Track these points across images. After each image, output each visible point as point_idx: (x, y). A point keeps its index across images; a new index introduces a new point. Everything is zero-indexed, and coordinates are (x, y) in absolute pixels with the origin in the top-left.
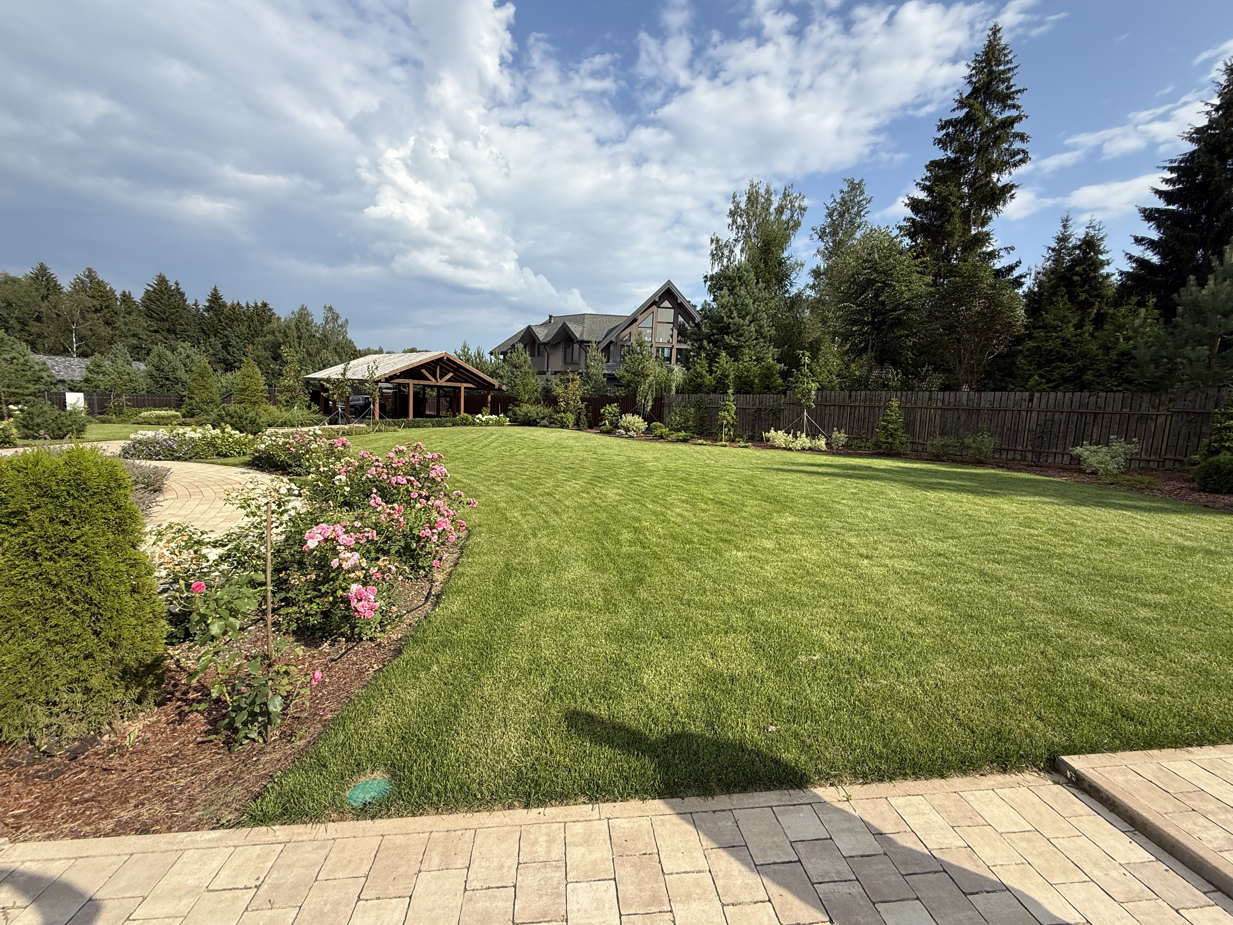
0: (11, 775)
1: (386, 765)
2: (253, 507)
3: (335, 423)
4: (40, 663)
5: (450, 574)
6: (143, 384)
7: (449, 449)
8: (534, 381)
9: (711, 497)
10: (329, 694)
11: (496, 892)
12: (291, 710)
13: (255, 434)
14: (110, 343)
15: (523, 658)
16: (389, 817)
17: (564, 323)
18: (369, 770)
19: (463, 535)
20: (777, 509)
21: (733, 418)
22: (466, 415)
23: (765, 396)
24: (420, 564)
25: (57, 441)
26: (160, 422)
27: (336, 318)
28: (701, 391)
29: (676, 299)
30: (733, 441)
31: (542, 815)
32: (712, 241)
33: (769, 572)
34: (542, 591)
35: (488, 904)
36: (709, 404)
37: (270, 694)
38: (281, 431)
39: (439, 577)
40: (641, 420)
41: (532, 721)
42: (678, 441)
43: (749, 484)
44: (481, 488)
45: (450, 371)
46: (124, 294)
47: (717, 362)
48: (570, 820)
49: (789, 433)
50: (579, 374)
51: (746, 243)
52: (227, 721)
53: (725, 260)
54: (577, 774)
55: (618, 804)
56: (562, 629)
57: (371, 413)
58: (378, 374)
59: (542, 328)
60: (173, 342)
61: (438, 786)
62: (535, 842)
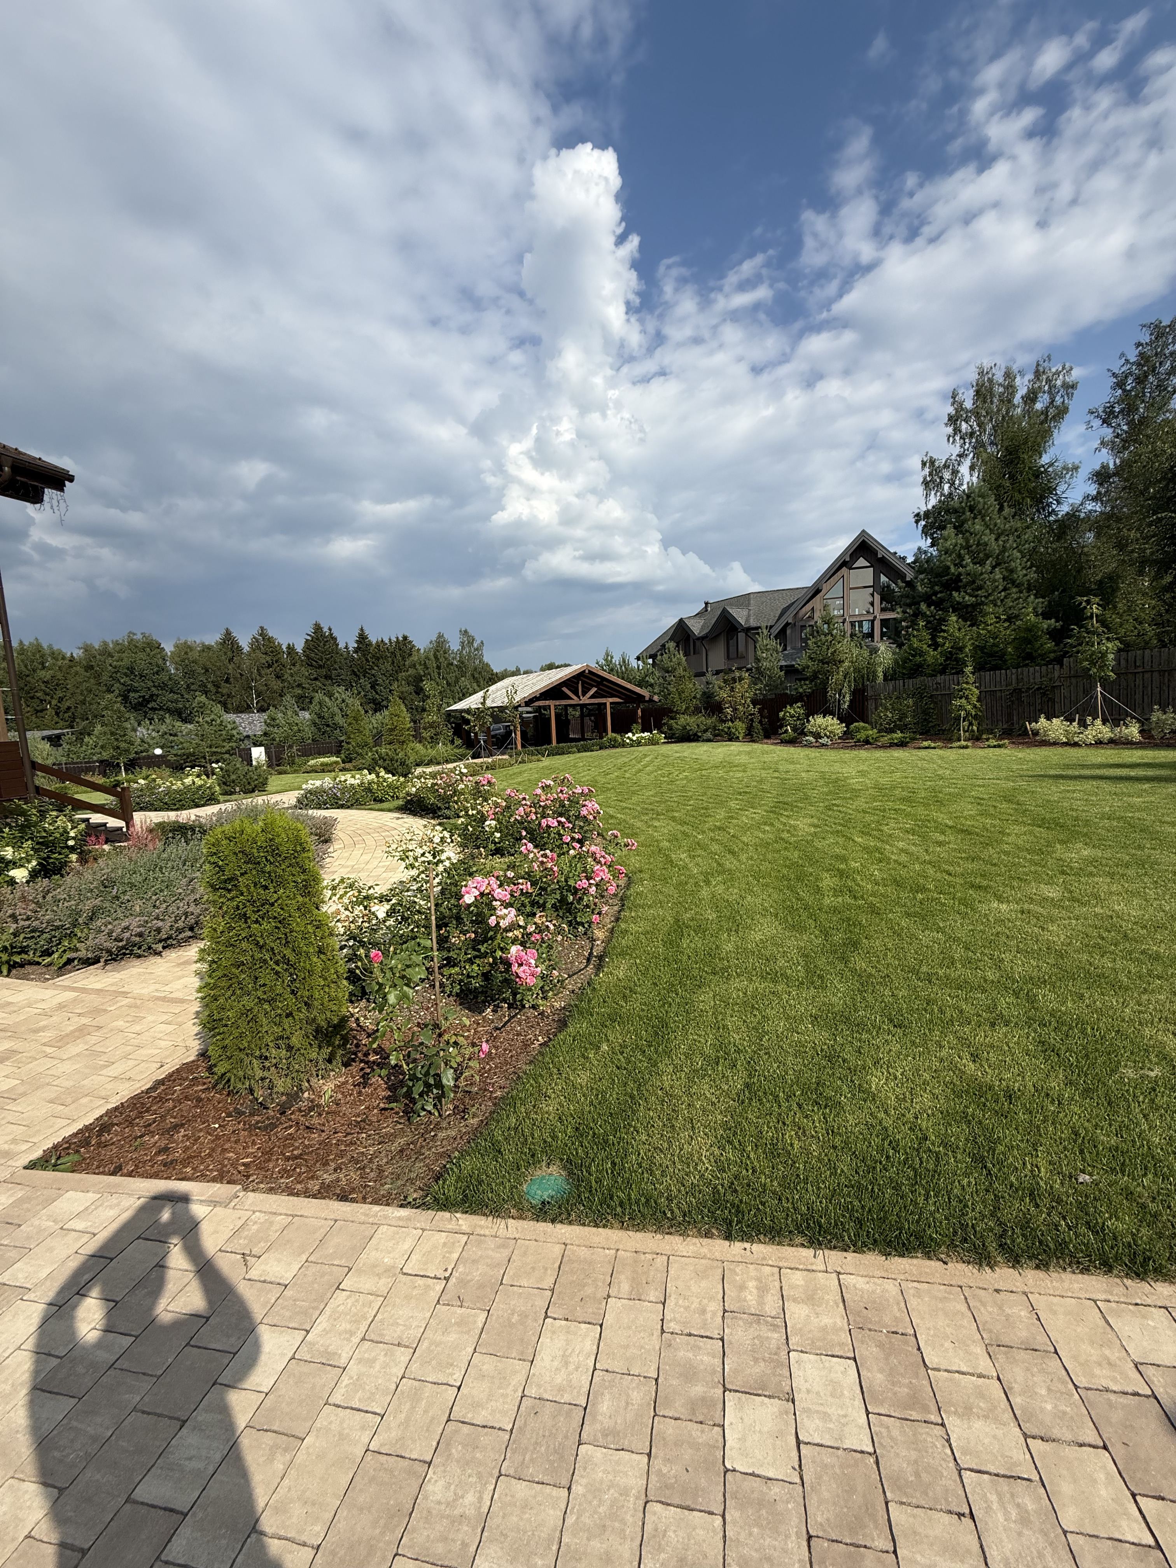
0: (239, 1123)
1: (562, 1160)
2: (411, 858)
3: (479, 757)
4: (254, 1020)
5: (612, 931)
6: (309, 732)
7: (599, 778)
8: (691, 686)
9: (950, 823)
10: (496, 1067)
11: (701, 1342)
12: (462, 1083)
13: (405, 776)
14: (281, 696)
15: (708, 1042)
16: (570, 1223)
17: (724, 611)
18: (544, 1164)
19: (622, 882)
20: (1061, 837)
21: (975, 707)
22: (614, 735)
23: (1025, 669)
24: (578, 919)
25: (249, 795)
26: (324, 769)
27: (471, 642)
28: (922, 674)
29: (875, 553)
30: (978, 739)
31: (748, 1253)
32: (924, 464)
33: (1056, 934)
34: (723, 955)
35: (690, 1355)
36: (937, 689)
37: (443, 1065)
38: (428, 770)
39: (600, 934)
40: (836, 721)
41: (725, 1126)
42: (892, 745)
43: (1010, 801)
44: (639, 824)
45: (593, 686)
46: (289, 647)
47: (944, 631)
48: (785, 1265)
49: (1071, 721)
50: (748, 670)
51: (977, 455)
52: (405, 1089)
53: (946, 487)
54: (789, 1205)
55: (850, 1256)
56: (753, 1007)
57: (513, 743)
58: (517, 698)
59: (697, 620)
60: (330, 688)
61: (620, 1194)
62: (742, 1287)
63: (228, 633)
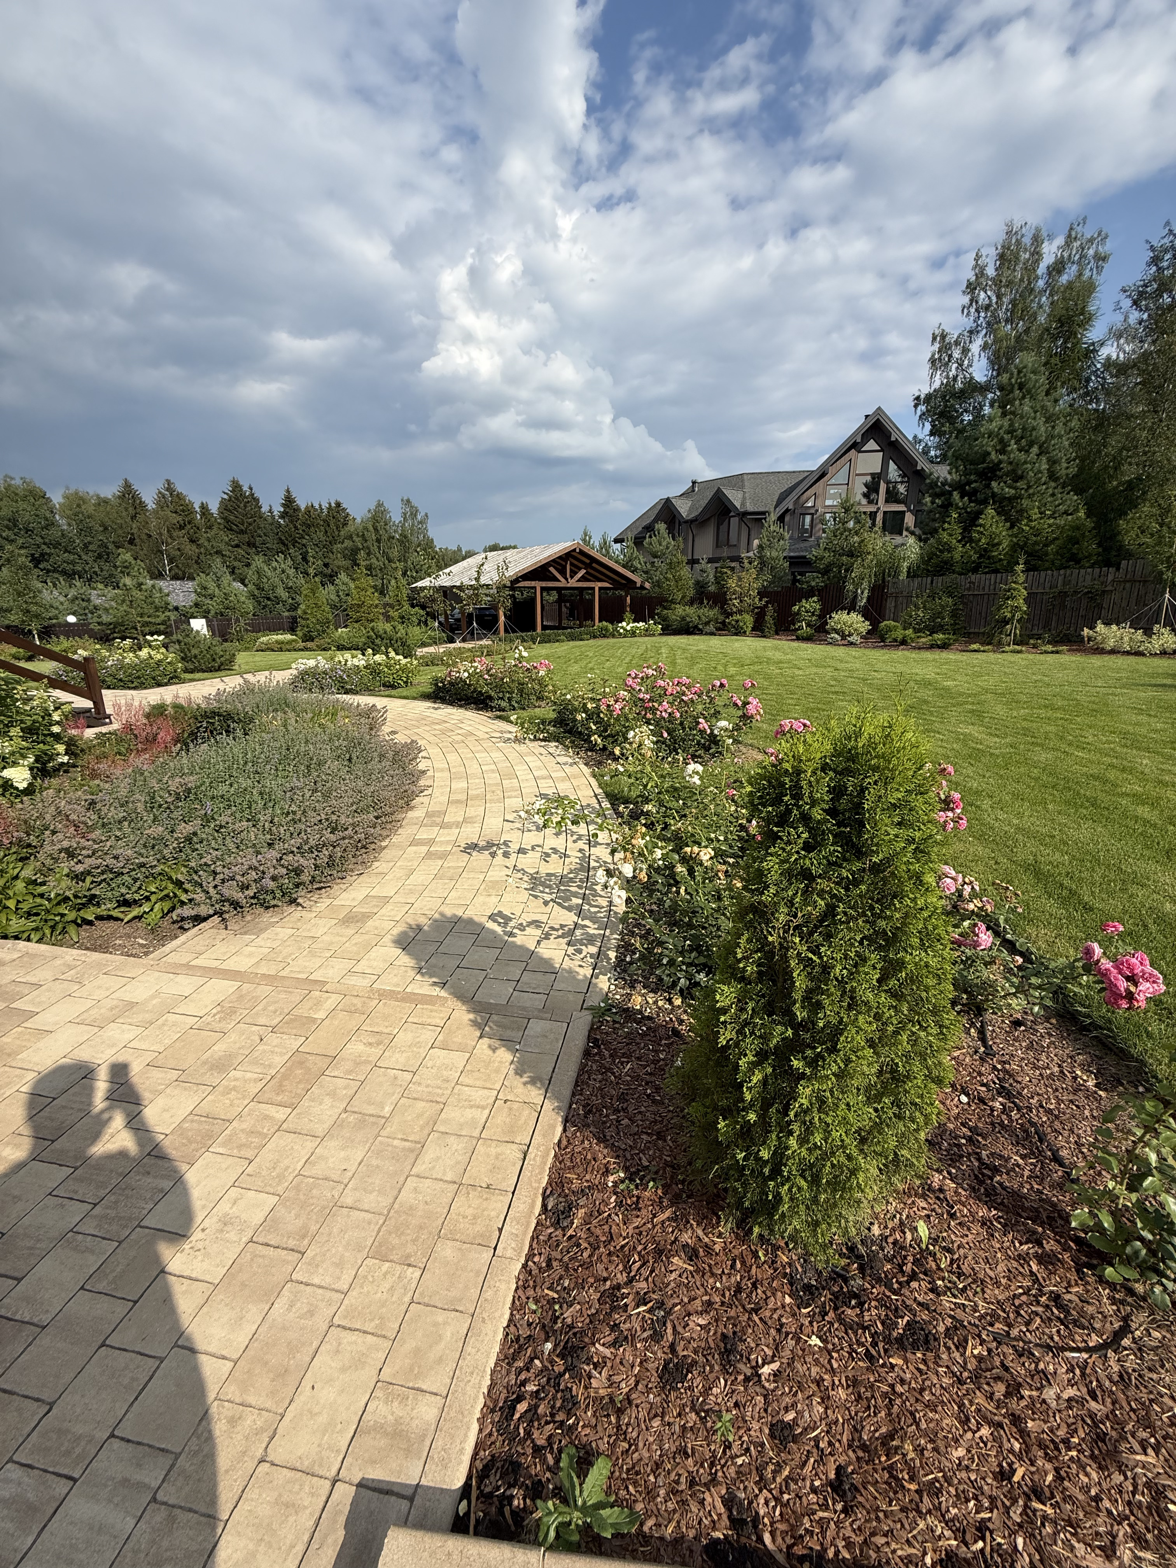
6: (251, 606)
8: (687, 573)
14: (197, 563)
17: (717, 490)
22: (604, 623)
27: (414, 513)
28: (951, 572)
29: (888, 435)
40: (858, 618)
42: (932, 647)
45: (582, 567)
46: (202, 506)
49: (1135, 628)
51: (990, 332)
53: (954, 367)
58: (508, 576)
59: (684, 500)
63: (127, 485)
